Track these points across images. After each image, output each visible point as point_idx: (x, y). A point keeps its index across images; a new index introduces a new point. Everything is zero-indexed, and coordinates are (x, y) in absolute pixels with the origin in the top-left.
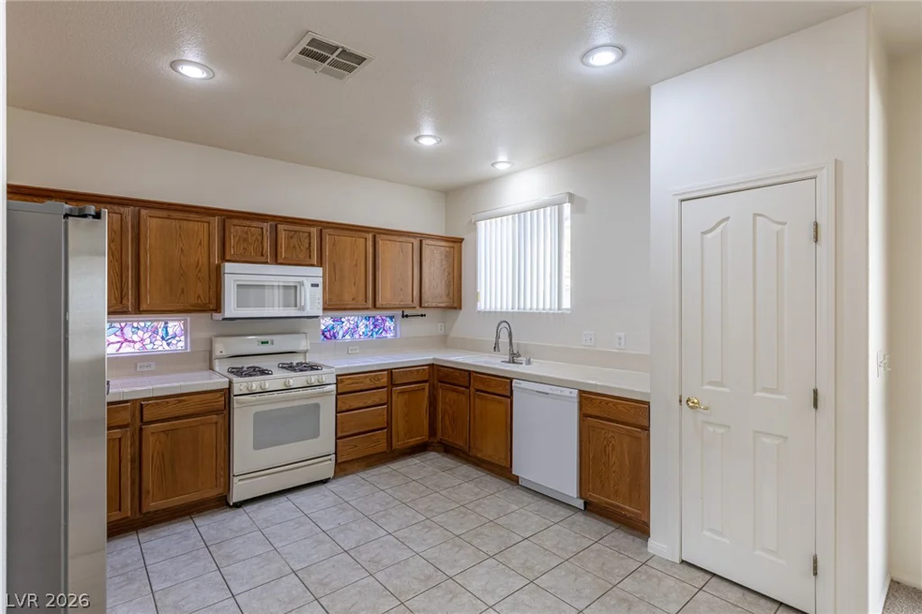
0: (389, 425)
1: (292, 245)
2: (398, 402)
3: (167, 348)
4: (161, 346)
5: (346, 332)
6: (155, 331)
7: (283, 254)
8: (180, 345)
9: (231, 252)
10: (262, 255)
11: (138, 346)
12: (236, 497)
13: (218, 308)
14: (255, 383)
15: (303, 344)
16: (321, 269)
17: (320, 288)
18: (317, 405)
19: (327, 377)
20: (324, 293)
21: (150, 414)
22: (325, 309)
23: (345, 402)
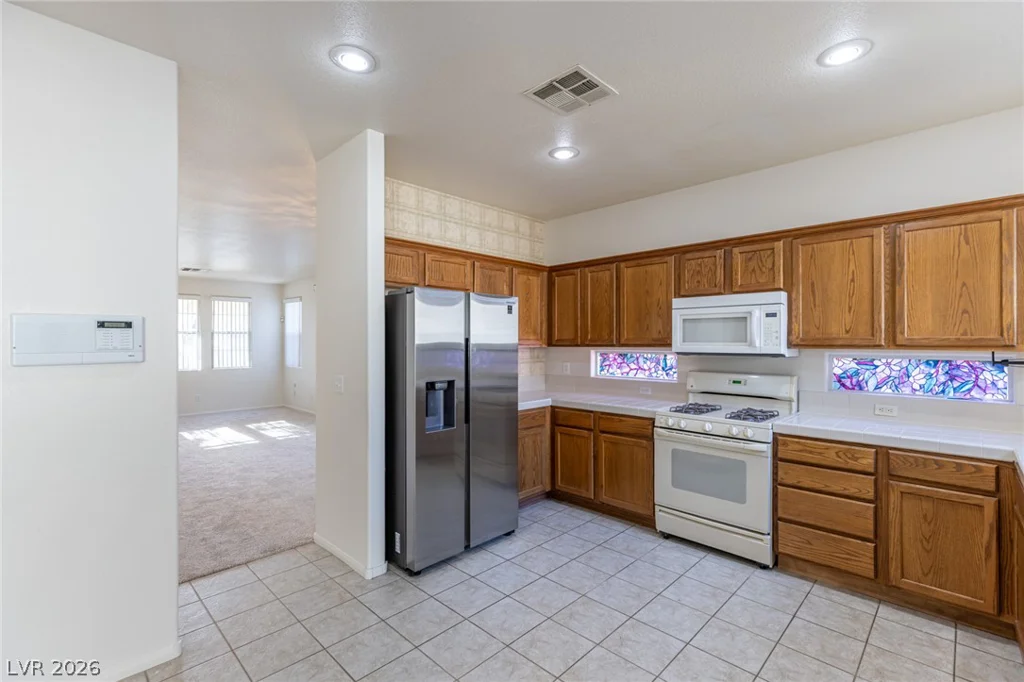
0: (878, 537)
1: (750, 270)
2: (902, 511)
3: (666, 378)
4: (662, 376)
5: (884, 382)
6: (658, 363)
7: (739, 279)
8: (674, 376)
9: (684, 286)
10: (716, 286)
11: (647, 373)
15: (785, 388)
16: (785, 295)
18: (743, 464)
19: (763, 431)
20: (795, 326)
21: (604, 425)
22: (796, 346)
23: (790, 474)
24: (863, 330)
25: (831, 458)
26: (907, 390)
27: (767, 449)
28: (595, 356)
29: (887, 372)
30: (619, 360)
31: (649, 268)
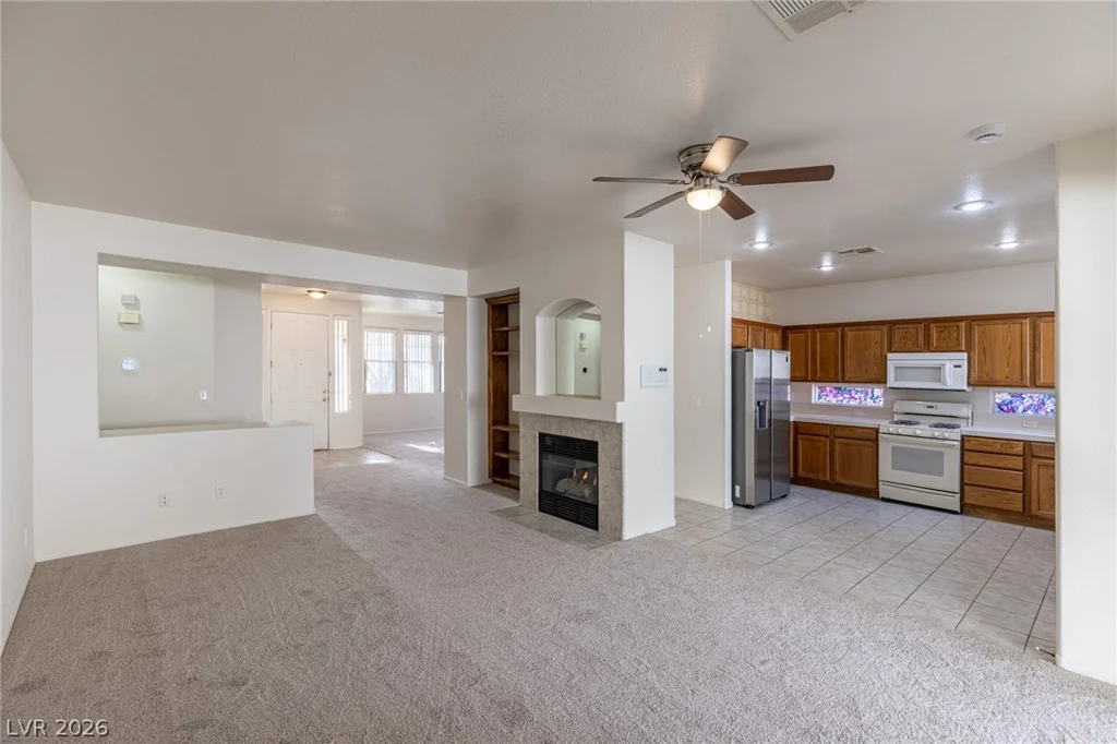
0: (1025, 490)
1: (942, 338)
2: (1038, 475)
3: (873, 404)
4: (870, 403)
6: (867, 394)
7: (935, 344)
9: (895, 345)
10: (918, 347)
11: (858, 401)
12: (881, 494)
15: (965, 411)
16: (966, 354)
17: (964, 370)
18: (941, 454)
19: (955, 434)
20: (972, 372)
21: (838, 433)
22: (974, 385)
23: (971, 458)
24: (1016, 377)
25: (998, 448)
26: (1043, 413)
27: (958, 444)
28: (815, 389)
29: (1031, 402)
30: (835, 392)
31: (867, 332)
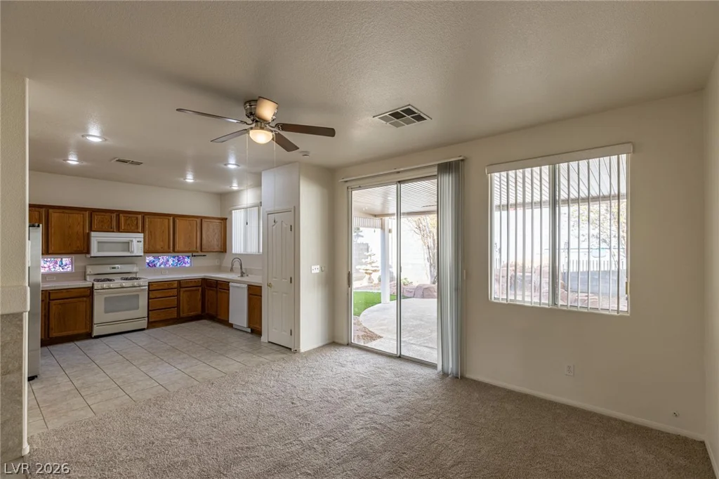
0: (178, 306)
1: (127, 223)
2: (184, 296)
3: (62, 270)
5: (162, 264)
6: (56, 263)
7: (122, 227)
8: (69, 269)
9: (95, 226)
10: (111, 228)
11: (47, 269)
12: (95, 334)
13: (88, 252)
14: (105, 285)
15: (135, 269)
16: (143, 234)
17: (142, 243)
18: (138, 295)
19: (144, 283)
20: (146, 246)
22: (144, 252)
23: (153, 294)
25: (166, 287)
26: (168, 266)
29: (163, 260)
31: (71, 215)
